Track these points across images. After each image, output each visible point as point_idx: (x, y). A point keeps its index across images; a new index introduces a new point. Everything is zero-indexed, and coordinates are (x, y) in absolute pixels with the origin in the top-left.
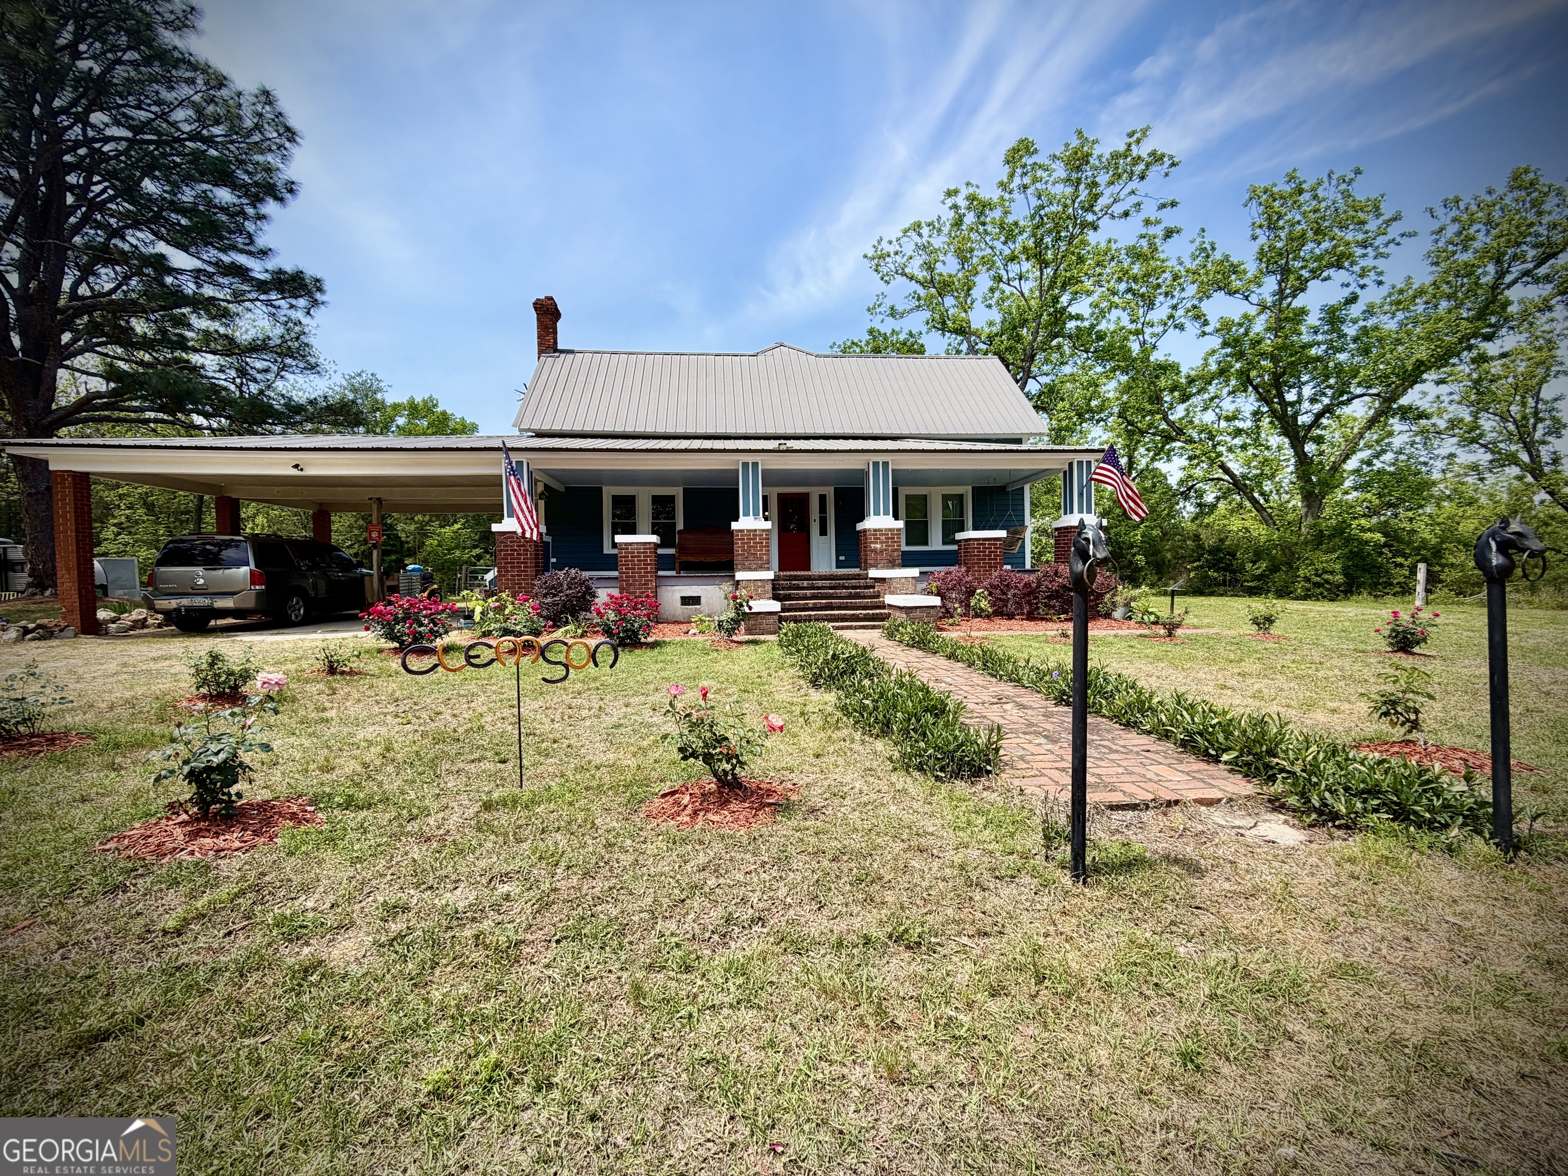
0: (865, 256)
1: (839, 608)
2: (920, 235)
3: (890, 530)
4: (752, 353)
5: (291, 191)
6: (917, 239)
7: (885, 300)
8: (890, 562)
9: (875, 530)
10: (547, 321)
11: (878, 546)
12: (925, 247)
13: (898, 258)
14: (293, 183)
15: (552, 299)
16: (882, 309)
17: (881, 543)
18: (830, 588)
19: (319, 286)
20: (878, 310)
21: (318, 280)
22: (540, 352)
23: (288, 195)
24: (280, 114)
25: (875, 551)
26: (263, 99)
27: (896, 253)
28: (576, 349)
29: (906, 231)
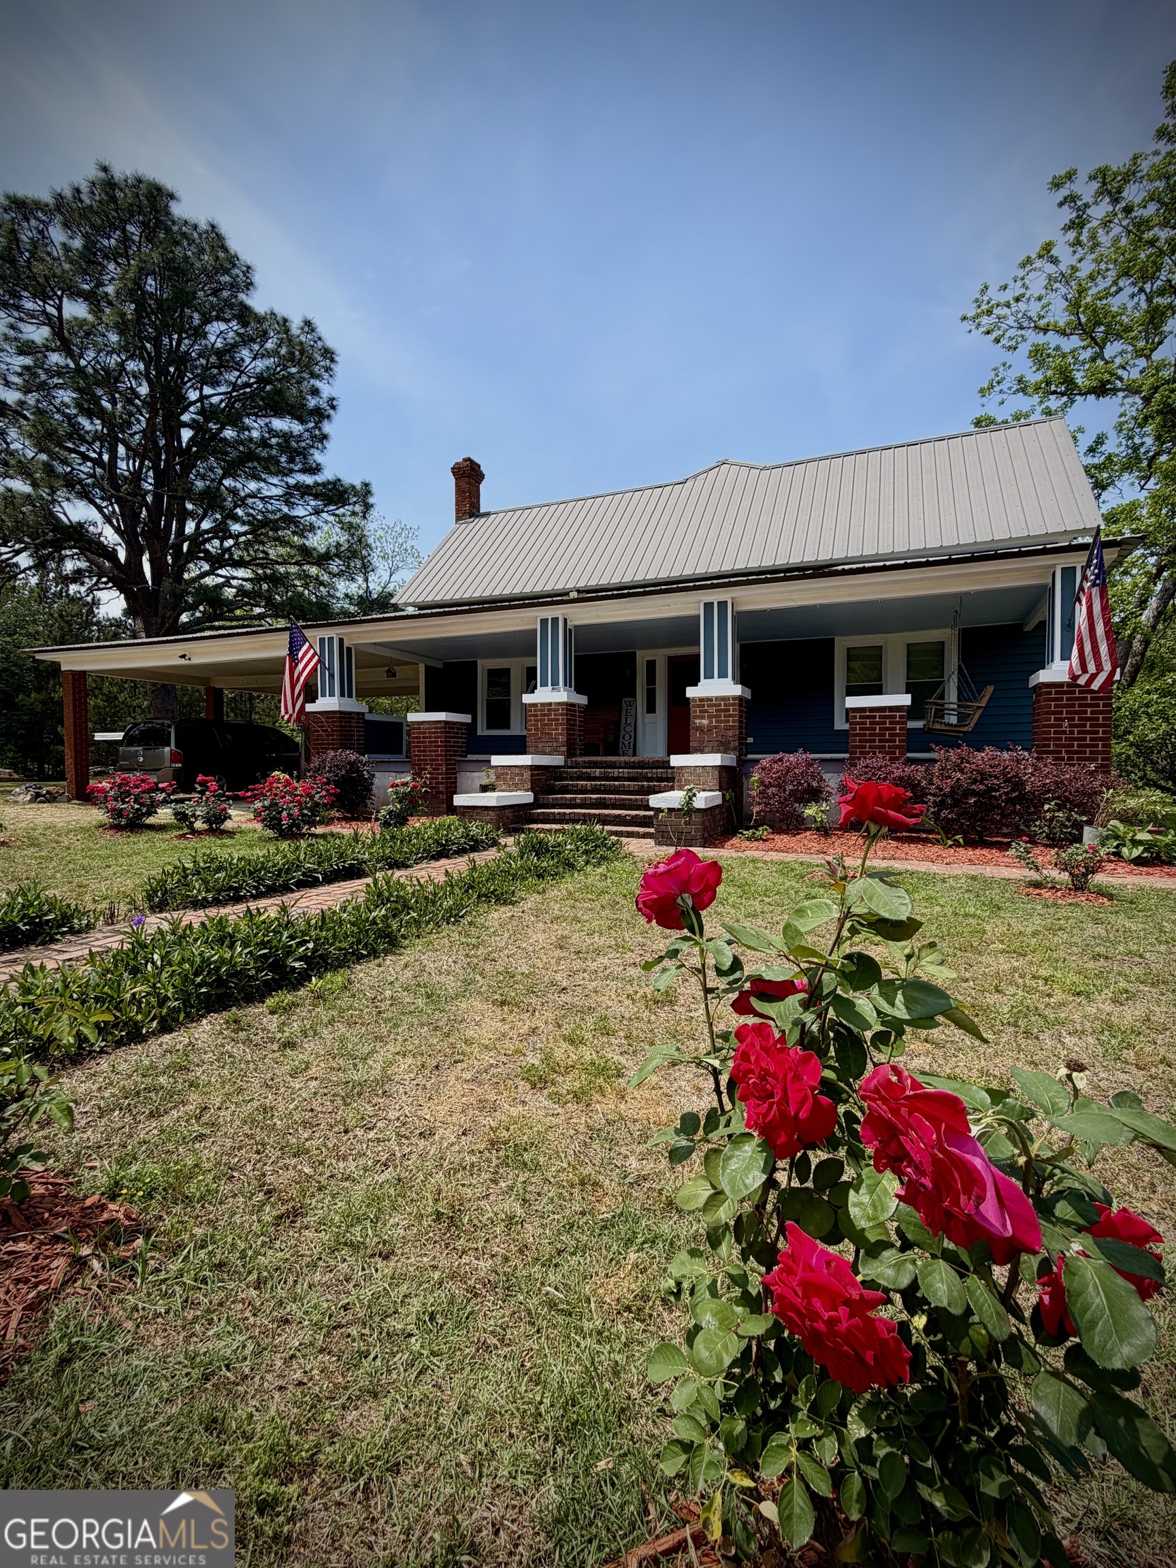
0: (964, 318)
1: (614, 806)
2: (1055, 261)
3: (724, 699)
4: (681, 480)
5: (333, 407)
6: (1050, 268)
7: (1009, 373)
8: (721, 743)
9: (701, 700)
10: (465, 486)
11: (705, 722)
12: (1065, 278)
13: (1022, 306)
14: (333, 399)
15: (469, 459)
16: (1004, 386)
17: (710, 717)
18: (629, 779)
19: (366, 491)
20: (997, 389)
21: (367, 485)
22: (458, 519)
23: (332, 412)
24: (320, 339)
25: (700, 729)
26: (306, 329)
27: (1017, 300)
28: (492, 510)
29: (1029, 261)
